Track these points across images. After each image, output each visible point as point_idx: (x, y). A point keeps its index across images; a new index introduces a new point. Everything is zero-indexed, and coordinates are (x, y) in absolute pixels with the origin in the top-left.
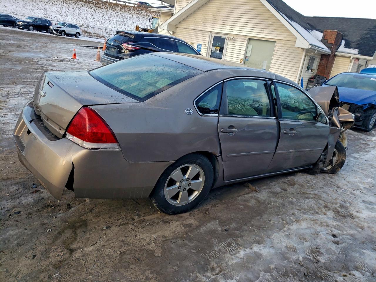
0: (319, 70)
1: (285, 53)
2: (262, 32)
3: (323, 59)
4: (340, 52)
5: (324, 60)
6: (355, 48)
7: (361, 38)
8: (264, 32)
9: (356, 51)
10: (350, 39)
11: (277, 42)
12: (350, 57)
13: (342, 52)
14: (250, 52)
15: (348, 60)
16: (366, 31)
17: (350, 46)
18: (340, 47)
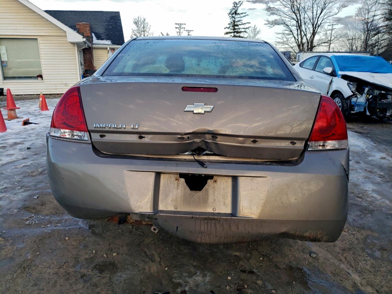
0: (86, 65)
1: (54, 50)
2: (15, 28)
3: (86, 52)
4: (96, 44)
5: (87, 54)
6: (107, 39)
7: (106, 30)
8: (17, 28)
9: (109, 42)
10: (97, 31)
11: (39, 39)
12: (106, 49)
13: (98, 44)
14: (6, 55)
15: (106, 51)
16: (105, 22)
17: (101, 38)
18: (93, 40)
